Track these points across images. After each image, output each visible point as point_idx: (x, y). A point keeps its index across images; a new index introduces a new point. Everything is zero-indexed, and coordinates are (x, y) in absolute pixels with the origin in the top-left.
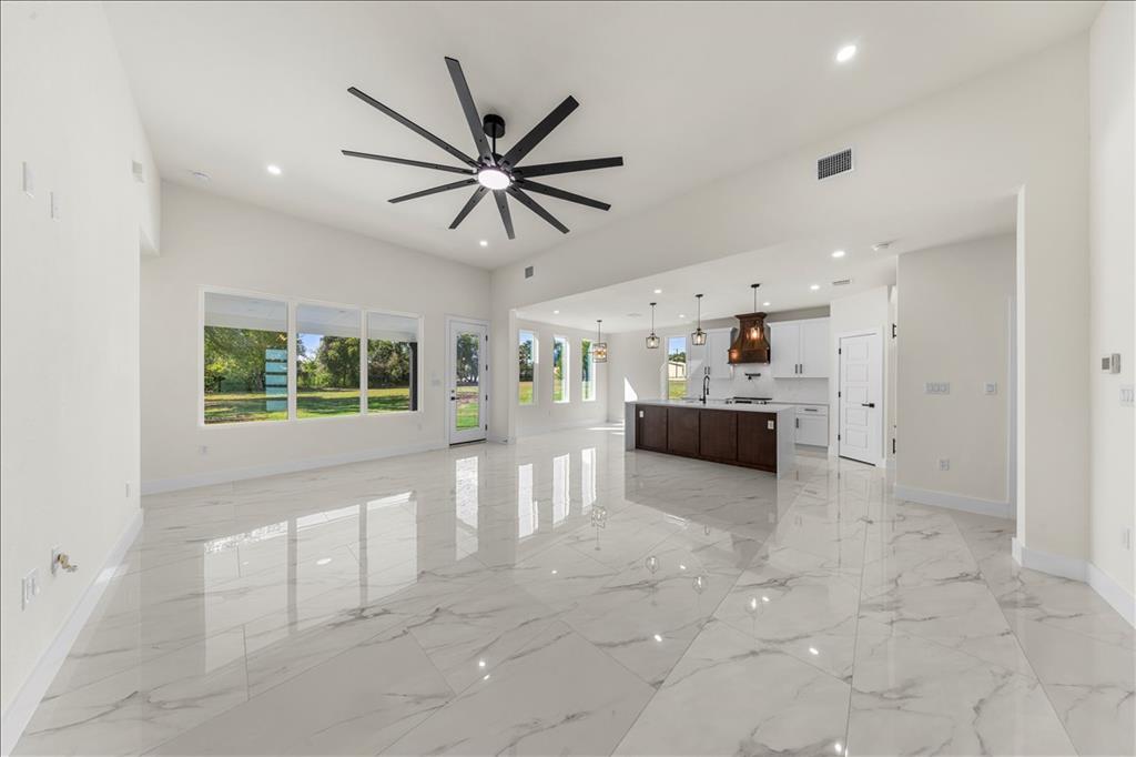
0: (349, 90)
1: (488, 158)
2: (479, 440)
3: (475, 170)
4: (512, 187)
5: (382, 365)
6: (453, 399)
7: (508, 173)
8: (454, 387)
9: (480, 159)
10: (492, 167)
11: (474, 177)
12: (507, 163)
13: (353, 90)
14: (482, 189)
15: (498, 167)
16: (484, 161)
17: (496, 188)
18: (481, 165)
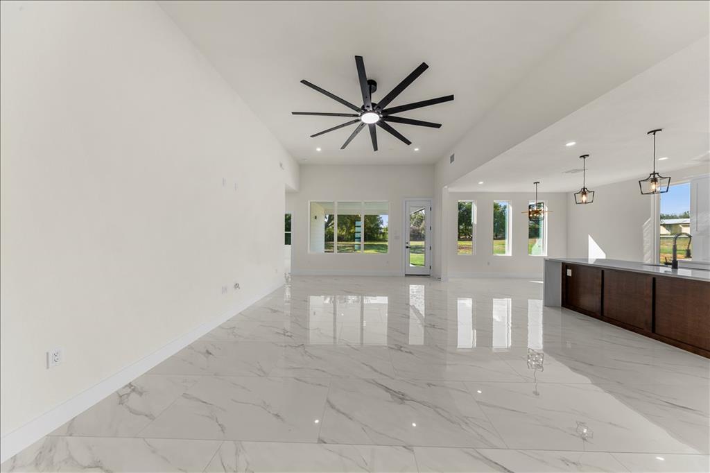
0: (301, 82)
1: (368, 107)
2: (426, 275)
3: (360, 114)
4: (380, 121)
5: (417, 228)
6: (407, 247)
7: (378, 114)
8: (408, 240)
9: (363, 107)
10: (370, 111)
11: (359, 118)
12: (379, 107)
13: (304, 82)
14: (363, 124)
15: (373, 111)
16: (366, 108)
17: (370, 123)
18: (364, 110)
